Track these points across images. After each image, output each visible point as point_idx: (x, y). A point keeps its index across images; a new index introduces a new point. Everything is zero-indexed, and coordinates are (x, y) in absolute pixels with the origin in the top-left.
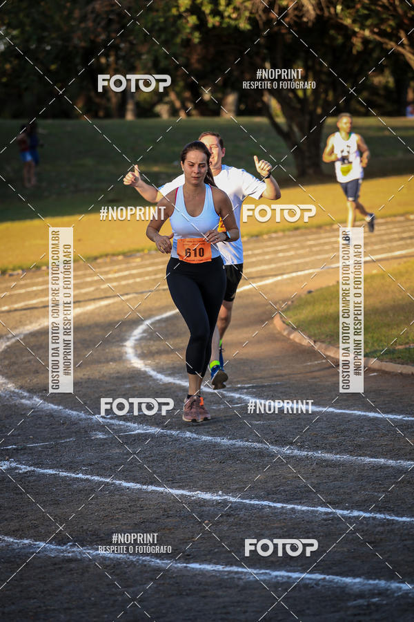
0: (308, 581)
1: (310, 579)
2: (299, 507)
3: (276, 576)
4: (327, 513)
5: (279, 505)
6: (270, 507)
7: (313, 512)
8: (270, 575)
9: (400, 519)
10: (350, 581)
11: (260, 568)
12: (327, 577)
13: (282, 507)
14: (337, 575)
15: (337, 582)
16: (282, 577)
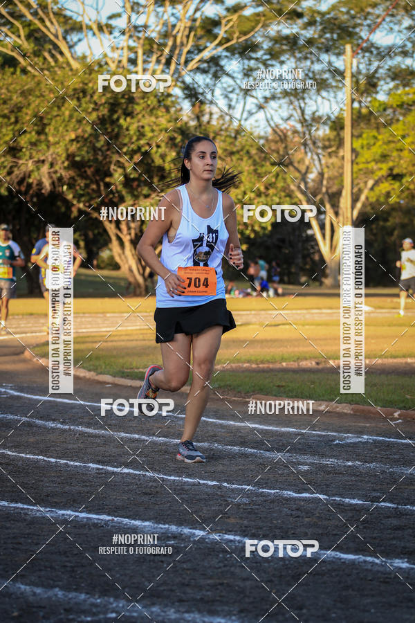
0: (96, 521)
1: (99, 519)
2: (72, 463)
3: (63, 515)
4: (98, 469)
5: (53, 460)
6: (44, 460)
7: (84, 467)
8: (57, 513)
9: (169, 478)
10: (140, 524)
11: (46, 507)
12: (116, 519)
13: (56, 462)
14: (124, 518)
15: (126, 524)
16: (70, 516)
